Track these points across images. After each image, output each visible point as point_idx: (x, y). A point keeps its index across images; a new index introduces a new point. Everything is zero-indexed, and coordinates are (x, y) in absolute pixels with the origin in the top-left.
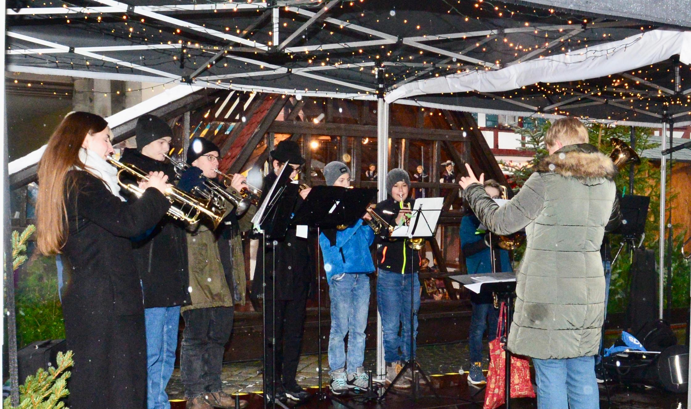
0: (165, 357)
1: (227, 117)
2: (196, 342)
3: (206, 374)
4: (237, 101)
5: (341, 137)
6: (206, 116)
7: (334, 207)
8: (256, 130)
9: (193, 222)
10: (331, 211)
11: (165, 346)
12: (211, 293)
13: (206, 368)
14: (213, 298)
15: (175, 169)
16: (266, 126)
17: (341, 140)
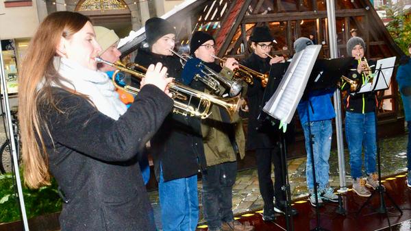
0: (190, 211)
1: (212, 19)
2: (211, 190)
3: (221, 209)
4: (216, 10)
5: (287, 21)
6: (200, 19)
7: (319, 76)
8: (234, 23)
9: (205, 116)
10: (316, 80)
11: (190, 204)
12: (218, 153)
13: (221, 205)
14: (221, 157)
15: (181, 61)
16: (240, 19)
17: (287, 24)
